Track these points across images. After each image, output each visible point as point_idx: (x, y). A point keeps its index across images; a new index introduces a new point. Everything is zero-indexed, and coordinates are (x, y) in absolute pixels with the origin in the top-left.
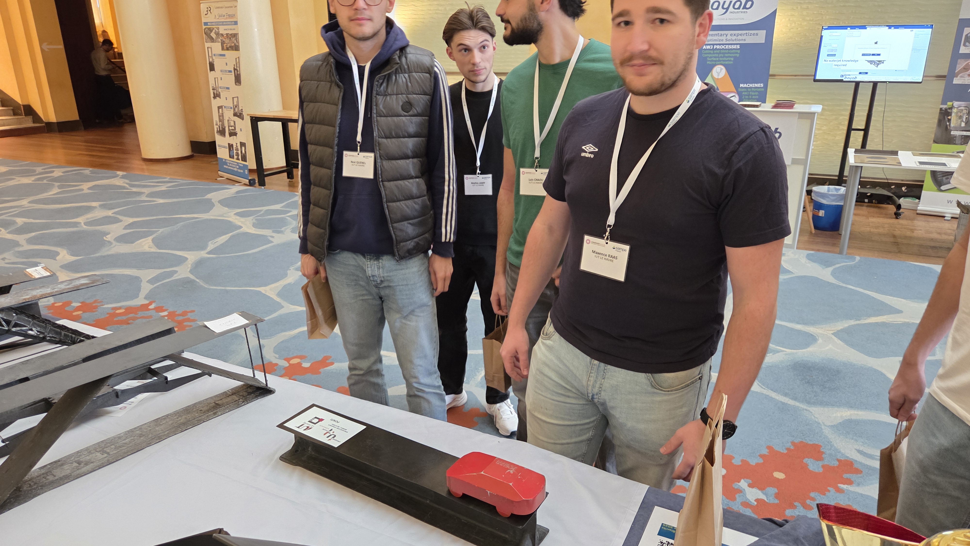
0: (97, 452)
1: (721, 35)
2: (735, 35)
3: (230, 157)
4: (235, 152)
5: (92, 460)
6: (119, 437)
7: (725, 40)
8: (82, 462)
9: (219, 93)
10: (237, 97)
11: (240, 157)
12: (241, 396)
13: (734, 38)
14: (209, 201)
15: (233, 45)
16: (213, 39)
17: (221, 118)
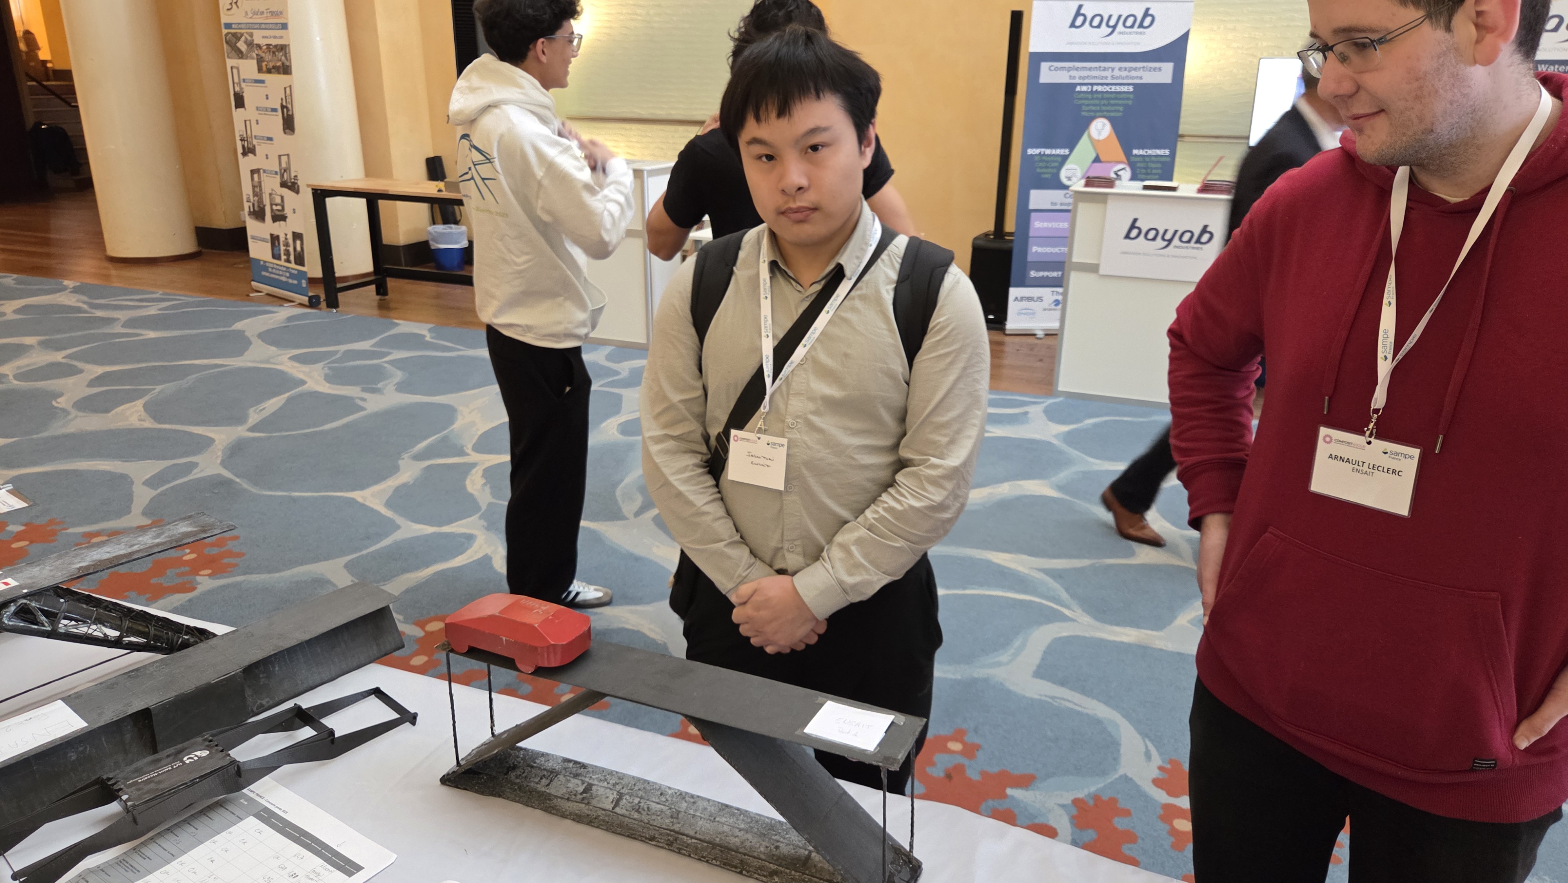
1: (1105, 69)
2: (1126, 69)
3: (274, 257)
4: (282, 248)
7: (1109, 78)
9: (254, 146)
10: (288, 155)
11: (292, 258)
13: (1124, 74)
14: (240, 334)
15: (279, 64)
16: (241, 52)
17: (257, 189)
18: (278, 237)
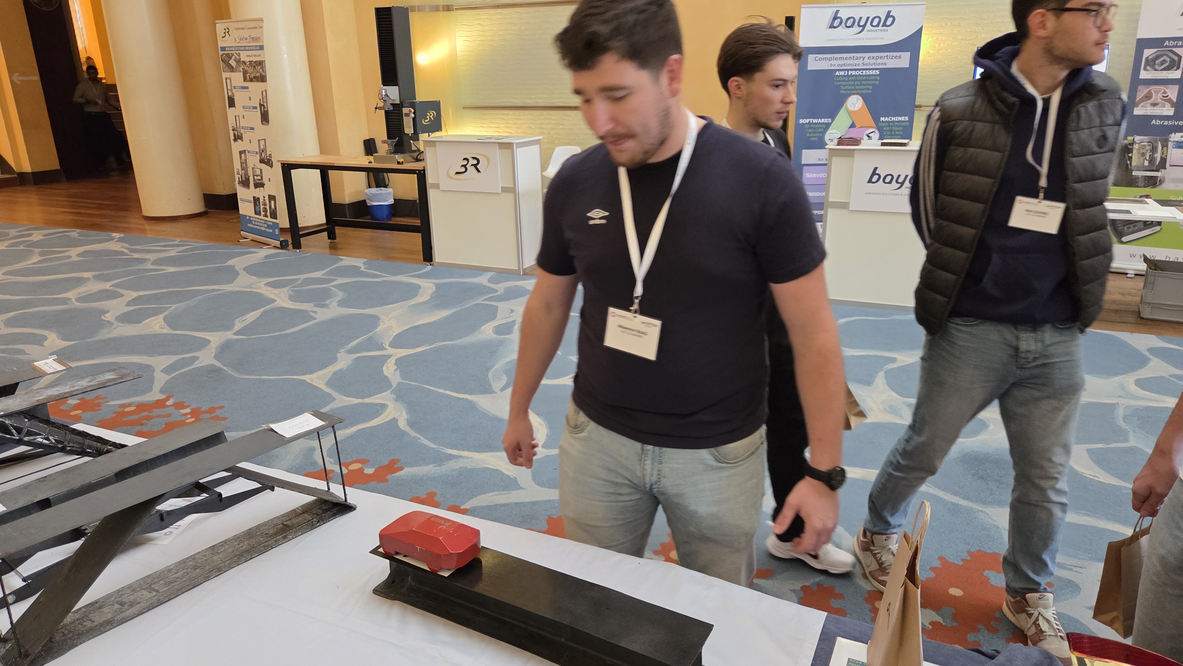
0: (142, 589)
1: (857, 58)
2: (873, 58)
3: (256, 213)
4: (262, 207)
5: (138, 600)
6: (169, 570)
7: (861, 65)
8: (125, 603)
9: (242, 134)
10: (265, 139)
11: (268, 214)
12: (314, 514)
13: (872, 61)
14: (232, 268)
15: (258, 75)
16: (232, 67)
17: (244, 165)
18: (259, 199)
